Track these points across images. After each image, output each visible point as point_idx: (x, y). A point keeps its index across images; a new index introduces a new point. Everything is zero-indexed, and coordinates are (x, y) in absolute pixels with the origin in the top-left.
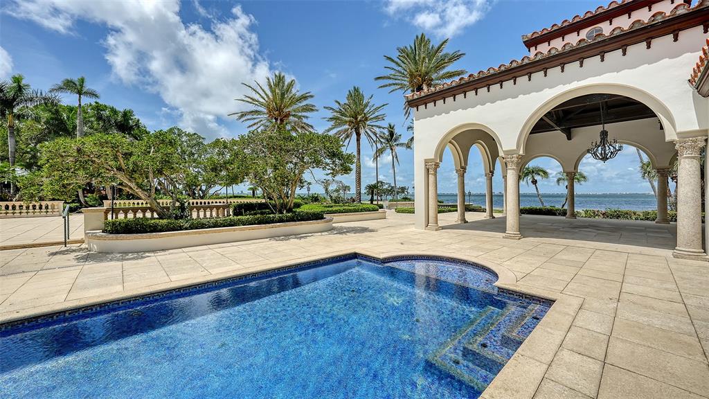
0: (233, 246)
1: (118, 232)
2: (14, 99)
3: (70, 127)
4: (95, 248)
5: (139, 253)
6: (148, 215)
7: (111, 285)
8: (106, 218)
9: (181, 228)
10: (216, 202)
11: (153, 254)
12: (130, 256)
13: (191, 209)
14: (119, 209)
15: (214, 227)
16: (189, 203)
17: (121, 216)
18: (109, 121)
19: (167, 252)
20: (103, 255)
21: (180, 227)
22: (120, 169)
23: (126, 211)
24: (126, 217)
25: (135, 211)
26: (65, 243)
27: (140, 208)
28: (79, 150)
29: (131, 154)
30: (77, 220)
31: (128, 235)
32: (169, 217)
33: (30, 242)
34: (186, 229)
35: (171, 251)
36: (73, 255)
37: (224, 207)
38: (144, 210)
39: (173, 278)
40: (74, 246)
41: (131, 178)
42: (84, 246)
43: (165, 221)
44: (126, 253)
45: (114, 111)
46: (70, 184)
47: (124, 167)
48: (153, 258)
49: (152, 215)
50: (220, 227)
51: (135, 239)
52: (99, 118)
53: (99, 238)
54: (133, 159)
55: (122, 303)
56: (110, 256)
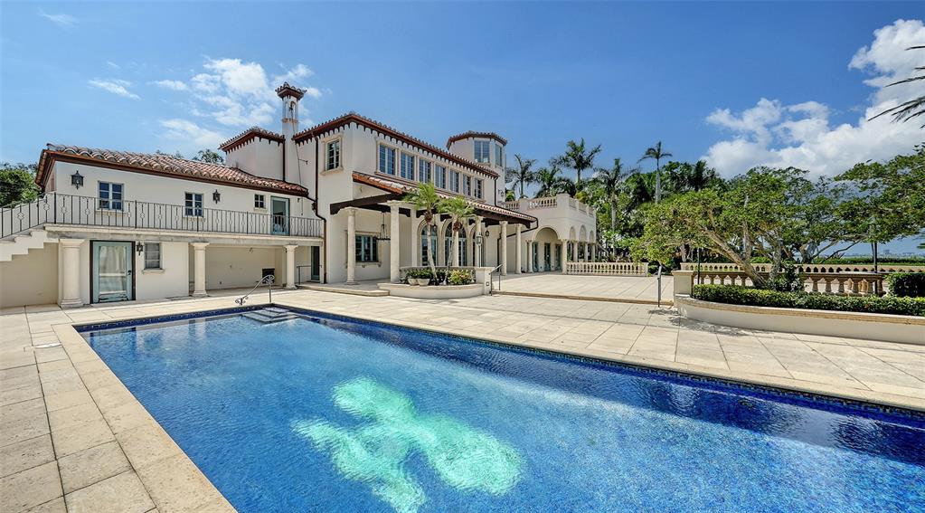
0: (906, 351)
1: (707, 299)
2: (615, 179)
3: (650, 193)
4: (685, 313)
5: (736, 328)
6: (738, 282)
7: (713, 359)
8: (693, 283)
9: (791, 304)
10: (848, 270)
11: (750, 333)
12: (722, 329)
13: (804, 278)
14: (705, 274)
15: (854, 310)
16: (801, 270)
17: (707, 282)
18: (683, 178)
19: (770, 335)
20: (693, 322)
21: (791, 302)
22: (710, 228)
23: (712, 276)
24: (712, 283)
25: (722, 276)
26: (659, 303)
27: (728, 273)
28: (675, 212)
29: (721, 210)
30: (668, 282)
31: (720, 304)
32: (770, 288)
33: (633, 298)
34: (800, 306)
35: (776, 334)
36: (667, 316)
37: (870, 279)
38: (733, 276)
39: (796, 374)
40: (666, 308)
41: (722, 239)
42: (673, 309)
43: (766, 293)
44: (718, 324)
45: (687, 166)
46: (667, 247)
47: (715, 226)
48: (751, 338)
49: (744, 282)
50: (866, 311)
51: (729, 309)
52: (674, 178)
53: (690, 303)
54: (724, 214)
55: (731, 384)
56: (702, 325)
